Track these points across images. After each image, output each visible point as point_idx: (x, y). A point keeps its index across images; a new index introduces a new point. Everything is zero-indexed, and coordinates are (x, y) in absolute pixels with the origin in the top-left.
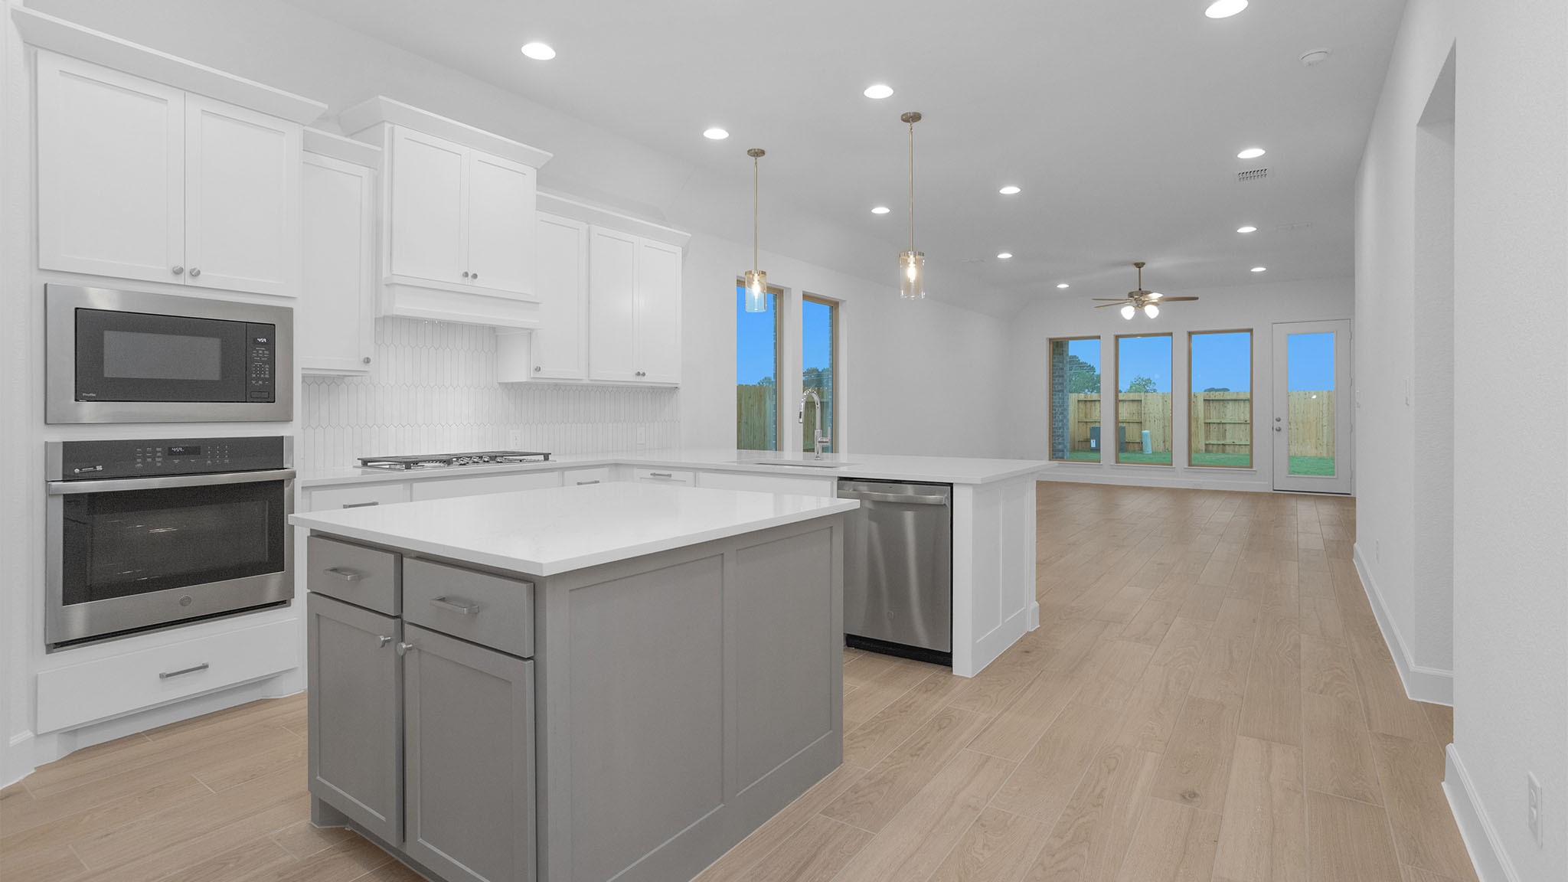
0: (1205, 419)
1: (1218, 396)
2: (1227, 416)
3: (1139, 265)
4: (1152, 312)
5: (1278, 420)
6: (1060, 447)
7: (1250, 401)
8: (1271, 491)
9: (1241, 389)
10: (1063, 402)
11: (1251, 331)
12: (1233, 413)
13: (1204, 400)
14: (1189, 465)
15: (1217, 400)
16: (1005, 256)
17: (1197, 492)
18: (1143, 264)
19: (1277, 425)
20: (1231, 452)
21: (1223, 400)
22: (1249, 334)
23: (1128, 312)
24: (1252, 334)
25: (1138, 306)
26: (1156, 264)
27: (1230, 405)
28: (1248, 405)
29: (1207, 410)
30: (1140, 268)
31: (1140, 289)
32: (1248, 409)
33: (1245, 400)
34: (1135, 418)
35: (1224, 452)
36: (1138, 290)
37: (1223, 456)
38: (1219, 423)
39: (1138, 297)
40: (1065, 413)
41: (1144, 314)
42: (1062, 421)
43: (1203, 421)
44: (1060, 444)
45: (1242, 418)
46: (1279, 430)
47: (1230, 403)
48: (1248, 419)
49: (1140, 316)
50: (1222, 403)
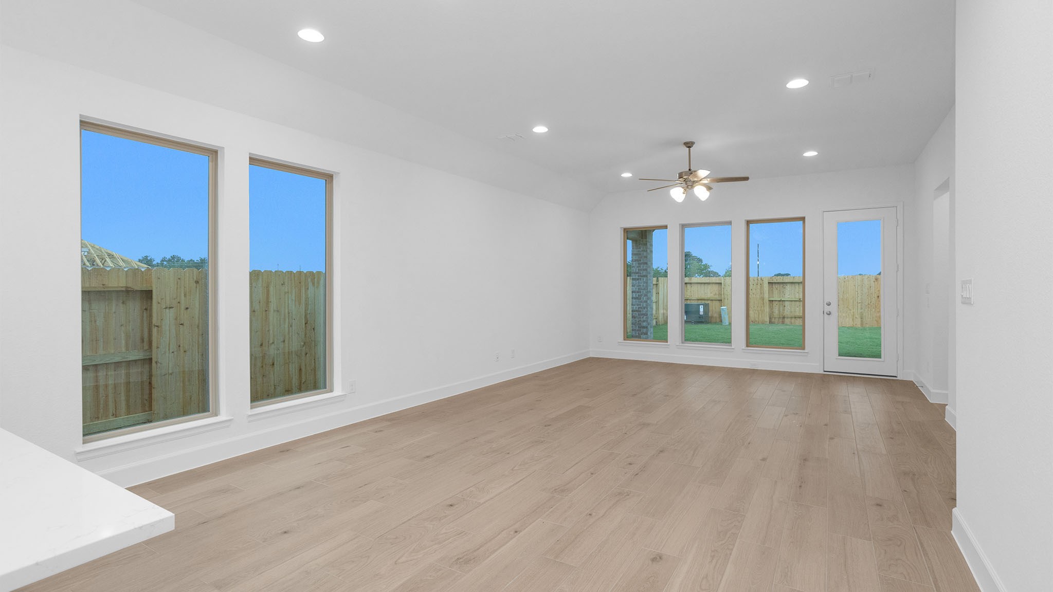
0: (769, 298)
1: (780, 279)
2: (786, 295)
3: (689, 145)
4: (701, 192)
5: (829, 304)
6: (645, 324)
7: (802, 283)
8: (822, 372)
9: (796, 275)
10: (647, 287)
11: (803, 219)
12: (790, 293)
13: (769, 283)
14: (747, 346)
15: (778, 283)
16: (540, 129)
17: (753, 372)
18: (693, 143)
19: (827, 309)
20: (789, 323)
21: (783, 283)
22: (801, 222)
23: (677, 194)
24: (804, 223)
25: (687, 187)
26: (707, 144)
27: (788, 287)
28: (801, 286)
29: (771, 292)
30: (689, 147)
31: (690, 170)
32: (801, 290)
33: (799, 283)
34: (717, 297)
35: (783, 323)
36: (688, 170)
37: (782, 327)
38: (780, 301)
39: (687, 178)
40: (649, 294)
41: (693, 195)
42: (646, 302)
43: (768, 299)
44: (644, 321)
45: (797, 296)
46: (829, 314)
47: (788, 285)
48: (801, 297)
49: (691, 199)
50: (782, 285)
